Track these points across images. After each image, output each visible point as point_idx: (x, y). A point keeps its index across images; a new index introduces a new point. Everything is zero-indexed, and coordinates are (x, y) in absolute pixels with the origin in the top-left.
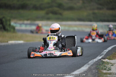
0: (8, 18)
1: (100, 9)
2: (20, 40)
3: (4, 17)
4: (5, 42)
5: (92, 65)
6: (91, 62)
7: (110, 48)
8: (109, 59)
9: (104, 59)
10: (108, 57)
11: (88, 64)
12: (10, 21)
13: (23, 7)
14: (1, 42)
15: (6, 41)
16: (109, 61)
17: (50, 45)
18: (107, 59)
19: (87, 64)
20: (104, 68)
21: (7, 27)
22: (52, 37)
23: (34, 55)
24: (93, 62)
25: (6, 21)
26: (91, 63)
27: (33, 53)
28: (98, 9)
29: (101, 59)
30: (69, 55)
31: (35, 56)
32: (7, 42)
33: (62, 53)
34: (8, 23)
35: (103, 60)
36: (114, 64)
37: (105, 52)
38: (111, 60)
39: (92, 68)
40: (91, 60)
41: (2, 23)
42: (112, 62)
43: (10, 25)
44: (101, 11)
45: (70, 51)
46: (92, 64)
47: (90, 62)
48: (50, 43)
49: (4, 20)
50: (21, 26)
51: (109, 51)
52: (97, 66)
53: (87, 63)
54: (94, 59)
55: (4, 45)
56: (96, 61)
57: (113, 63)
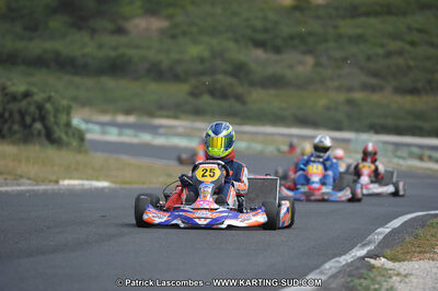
0: (65, 103)
1: (373, 89)
2: (97, 179)
3: (49, 99)
4: (50, 181)
5: (334, 276)
6: (332, 266)
7: (396, 223)
8: (393, 259)
9: (375, 256)
10: (388, 252)
11: (322, 273)
12: (68, 111)
13: (116, 67)
14: (37, 181)
15: (54, 178)
16: (389, 264)
18: (383, 259)
19: (318, 271)
20: (372, 287)
21: (59, 133)
24: (337, 265)
25: (57, 111)
26: (331, 268)
28: (365, 87)
29: (363, 258)
32: (57, 182)
34: (63, 118)
35: (372, 261)
36: (406, 276)
37: (380, 234)
38: (396, 264)
39: (333, 286)
40: (330, 259)
41: (43, 119)
42: (401, 270)
43: (68, 125)
44: (376, 97)
46: (334, 271)
47: (327, 266)
49: (48, 106)
50: (104, 133)
51: (394, 232)
52: (349, 279)
53: (318, 267)
54: (340, 255)
55: (45, 193)
56: (348, 265)
57: (404, 273)
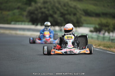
17: (69, 43)
22: (70, 36)
23: (54, 52)
27: (53, 50)
30: (87, 52)
31: (56, 53)
33: (81, 51)
45: (88, 49)
48: (68, 42)
